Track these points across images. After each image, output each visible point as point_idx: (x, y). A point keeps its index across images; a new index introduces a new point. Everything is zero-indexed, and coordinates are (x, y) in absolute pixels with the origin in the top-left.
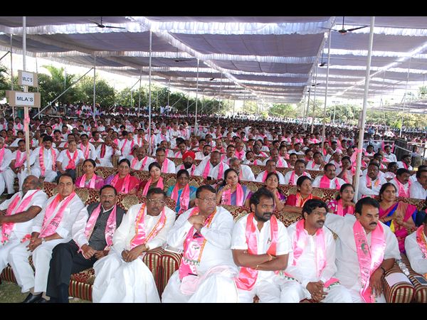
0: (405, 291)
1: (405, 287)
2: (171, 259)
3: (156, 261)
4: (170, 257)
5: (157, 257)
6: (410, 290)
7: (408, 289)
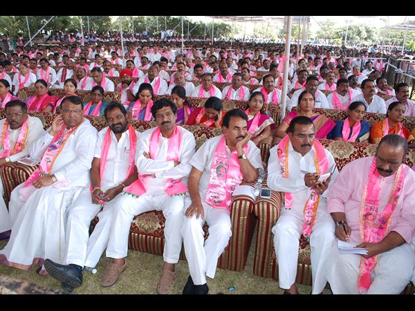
0: (241, 204)
1: (241, 200)
2: (21, 171)
3: (10, 173)
4: (20, 169)
5: (10, 169)
6: (246, 203)
7: (243, 202)
